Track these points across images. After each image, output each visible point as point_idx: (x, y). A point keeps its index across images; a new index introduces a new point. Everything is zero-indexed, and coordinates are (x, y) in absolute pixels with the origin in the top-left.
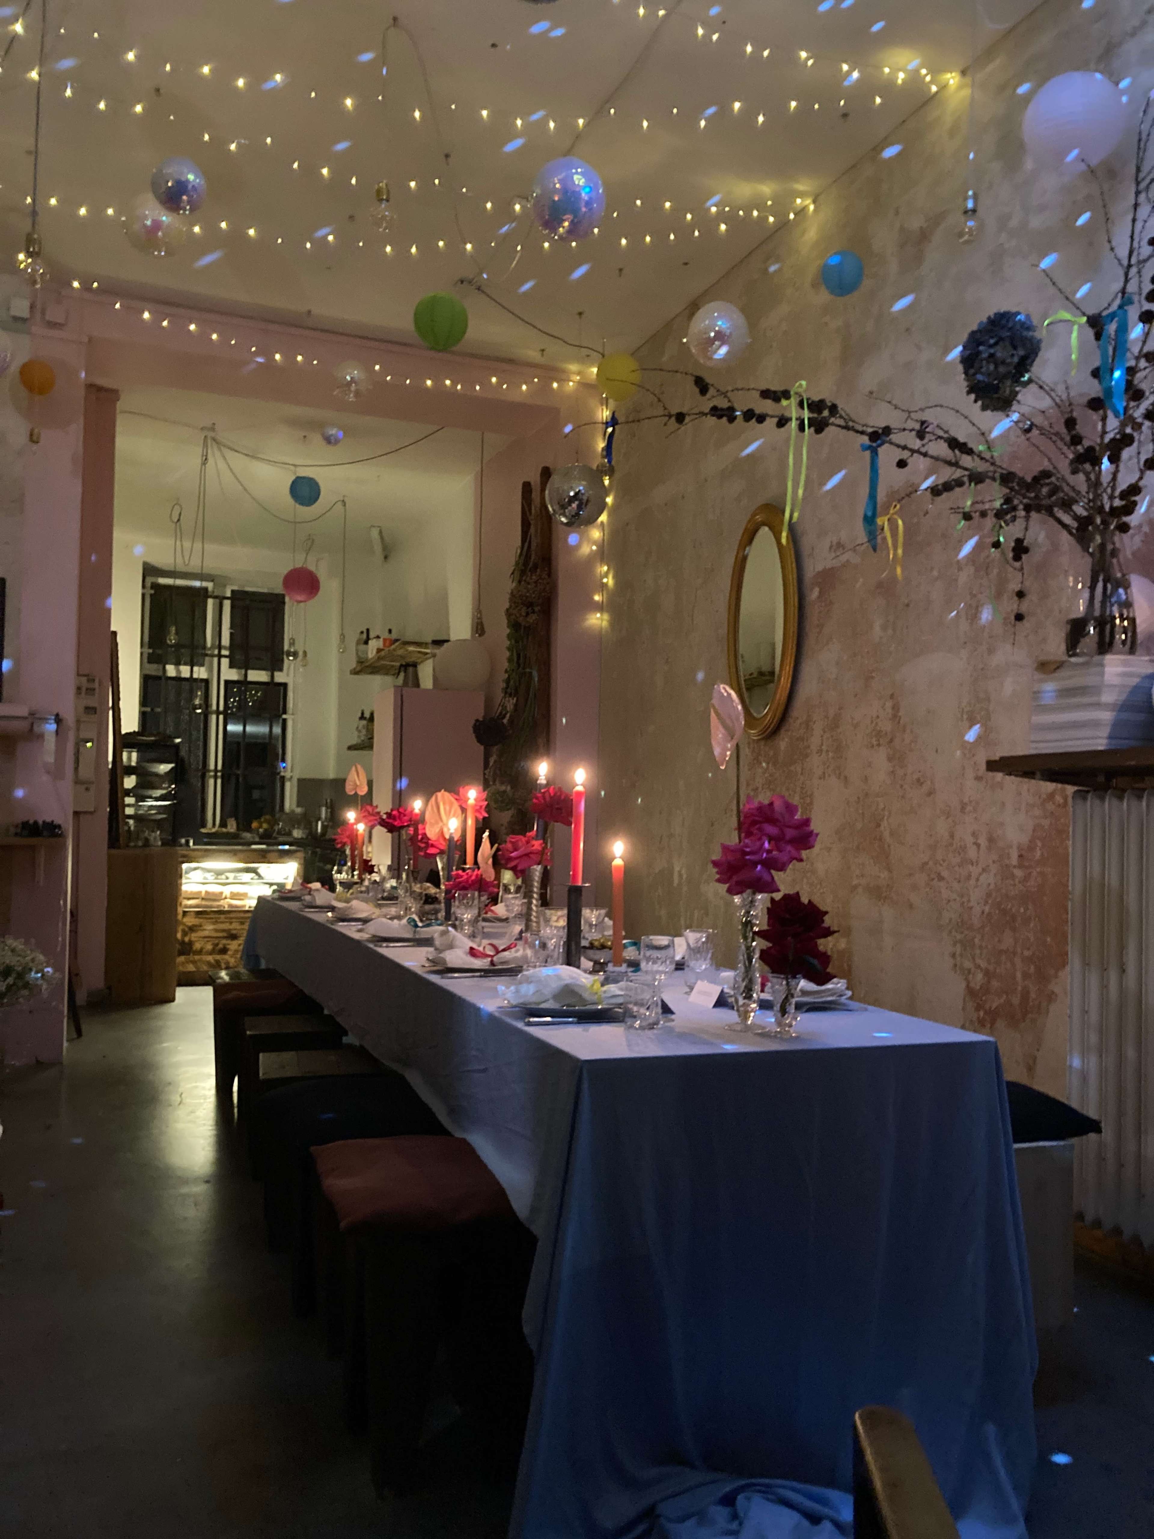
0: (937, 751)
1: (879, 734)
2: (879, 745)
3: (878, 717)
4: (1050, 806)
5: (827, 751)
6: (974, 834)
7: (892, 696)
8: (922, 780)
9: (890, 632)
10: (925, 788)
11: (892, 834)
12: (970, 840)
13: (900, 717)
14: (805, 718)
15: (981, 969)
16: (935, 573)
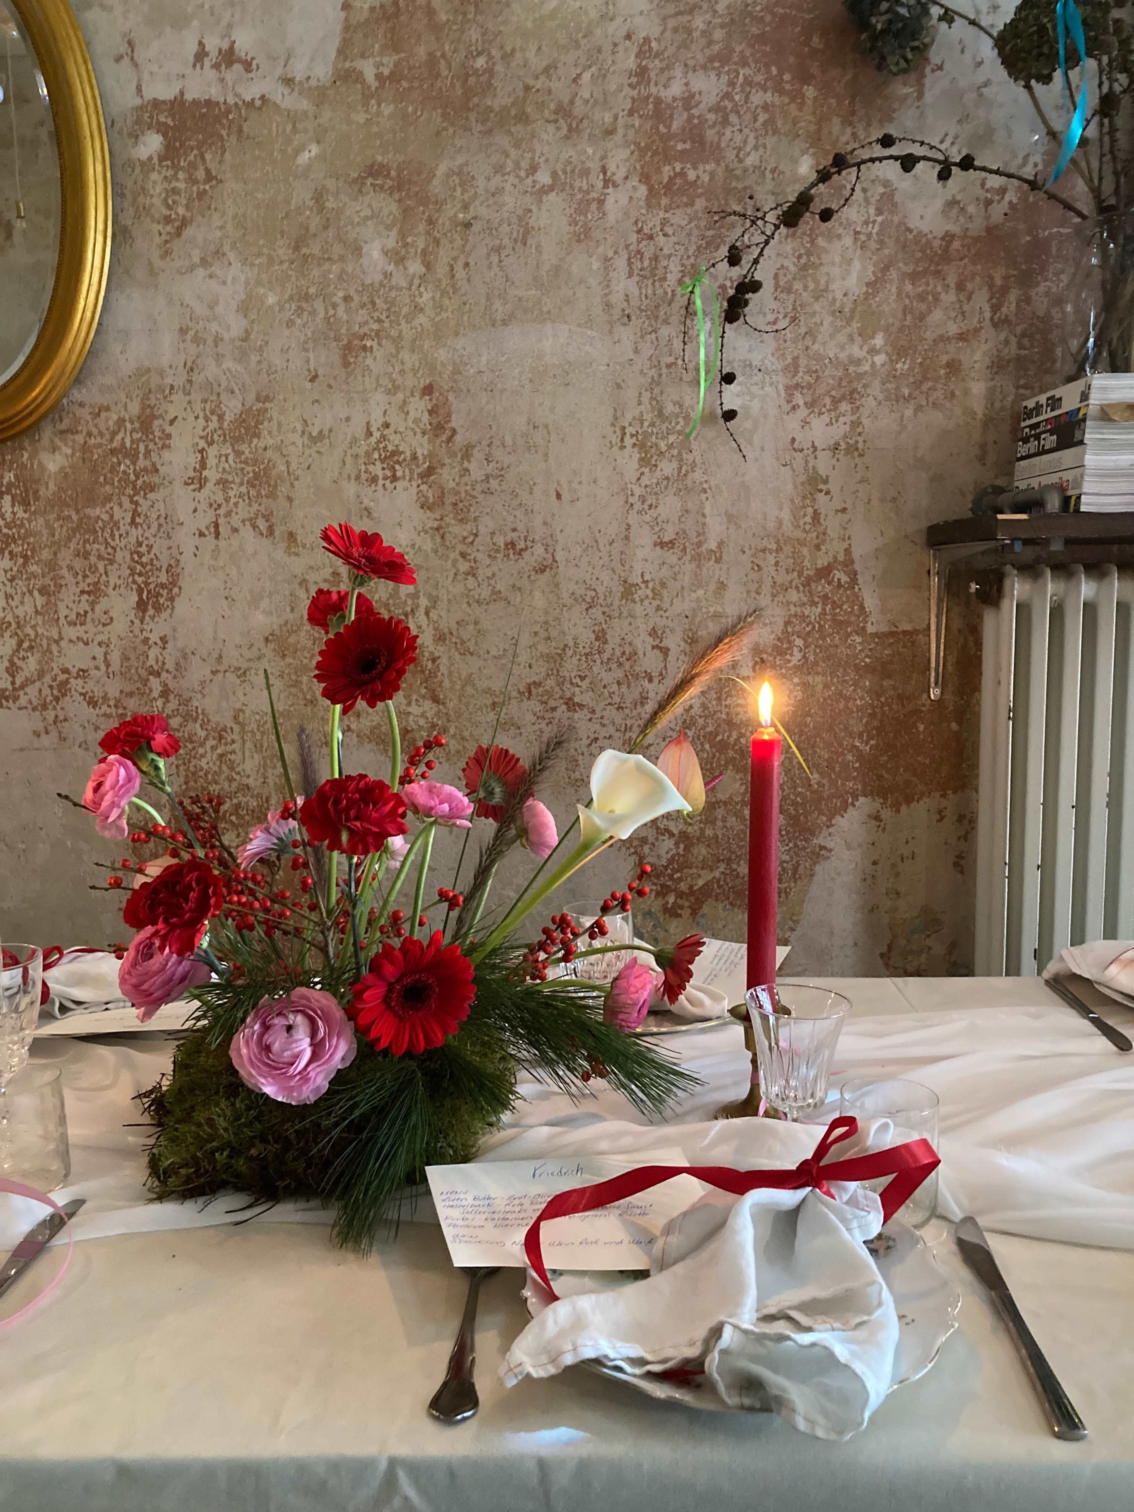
0: (559, 496)
1: (392, 458)
2: (394, 478)
3: (387, 425)
4: (822, 587)
5: (223, 483)
6: (653, 633)
7: (428, 390)
8: (521, 545)
9: (415, 267)
10: (530, 559)
11: (441, 638)
12: (643, 642)
13: (454, 431)
14: (135, 408)
15: (672, 835)
16: (544, 178)
